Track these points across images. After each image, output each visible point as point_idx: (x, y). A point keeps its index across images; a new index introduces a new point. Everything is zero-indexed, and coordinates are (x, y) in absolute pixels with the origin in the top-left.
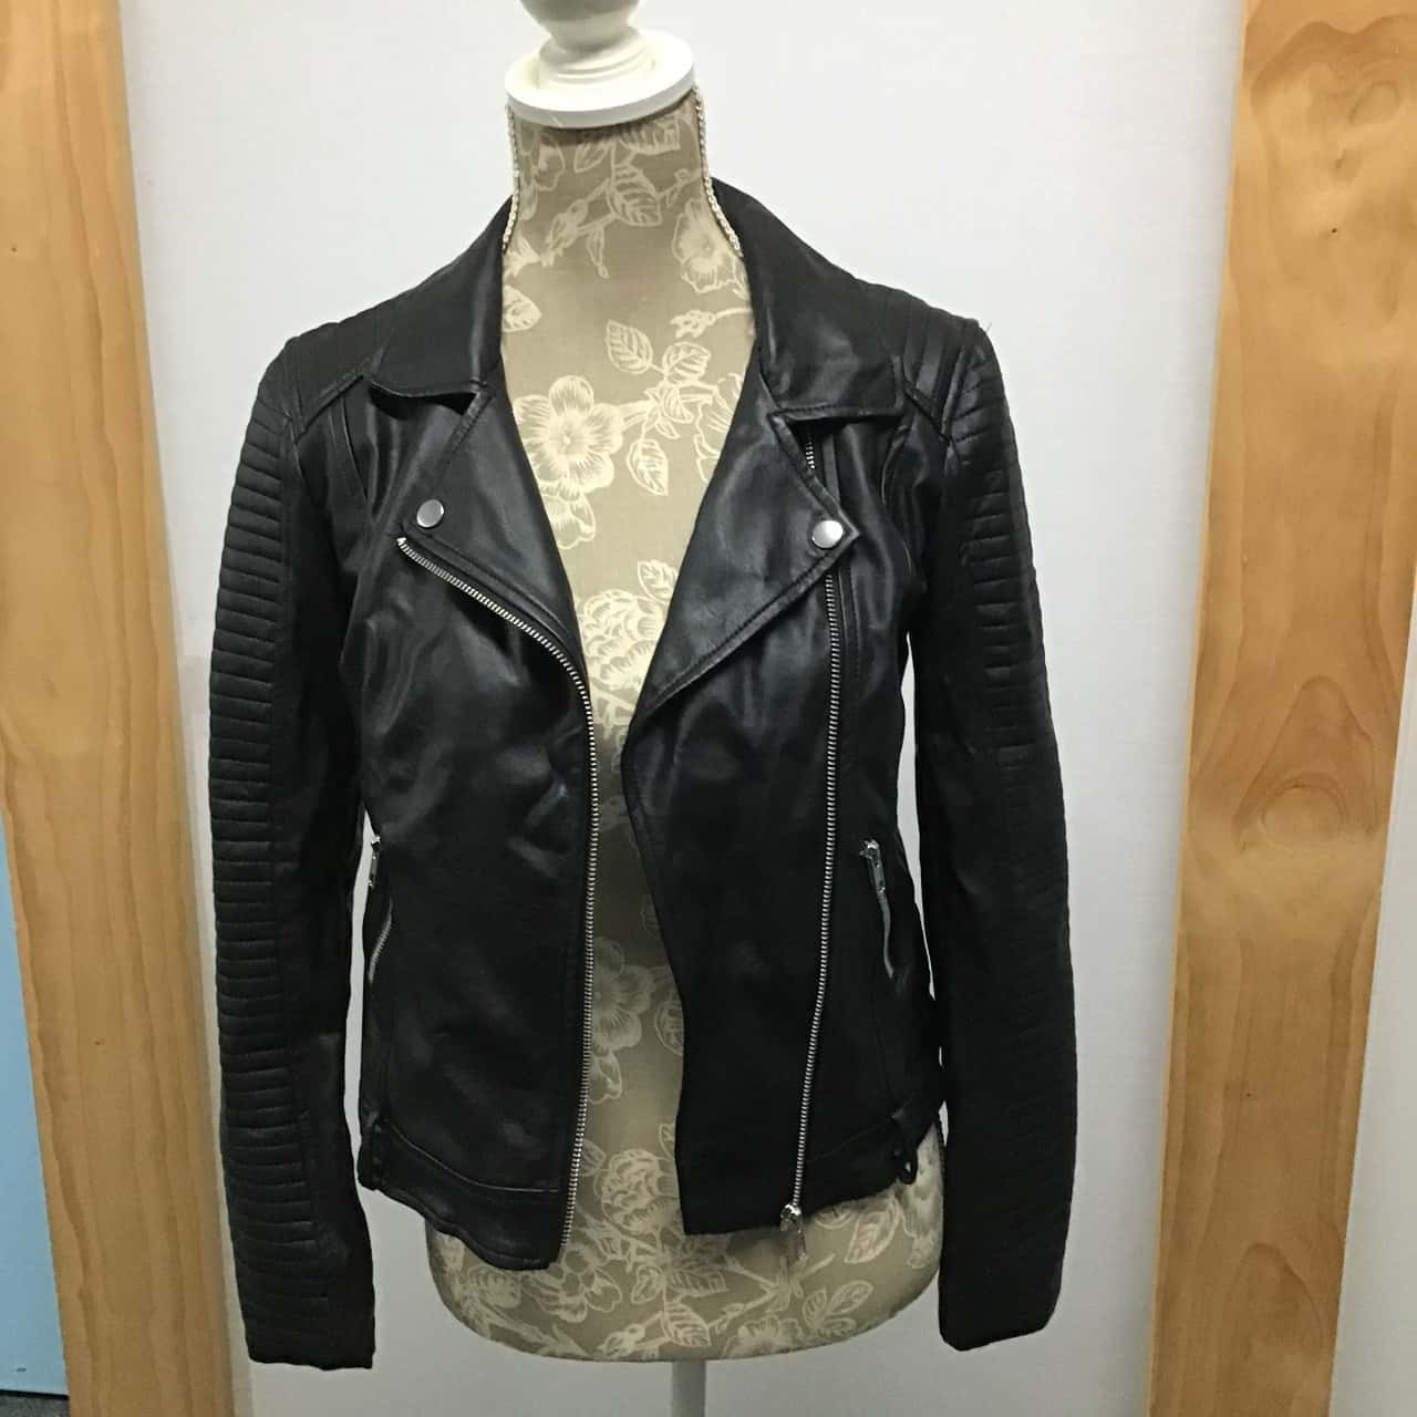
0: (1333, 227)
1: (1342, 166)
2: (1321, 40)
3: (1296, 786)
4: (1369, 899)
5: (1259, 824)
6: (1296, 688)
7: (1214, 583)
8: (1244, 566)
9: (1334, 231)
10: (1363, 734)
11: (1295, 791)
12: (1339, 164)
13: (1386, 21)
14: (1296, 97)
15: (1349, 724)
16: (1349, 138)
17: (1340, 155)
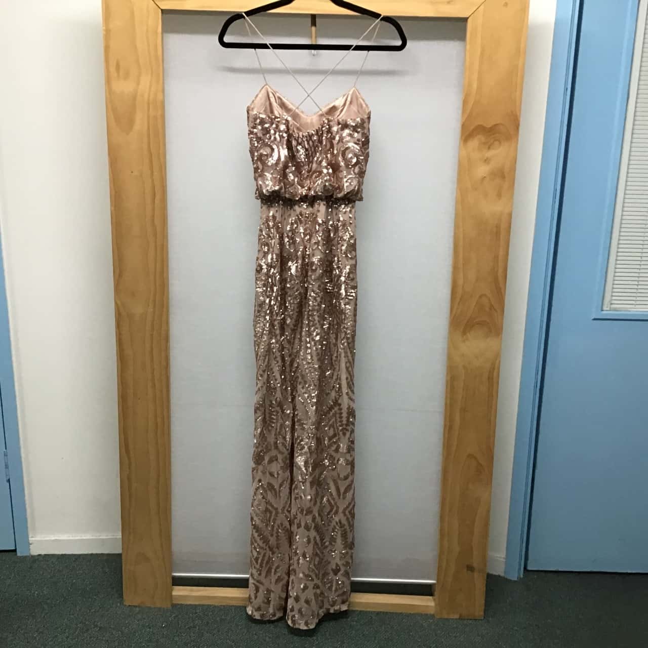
0: (485, 176)
1: (487, 161)
2: (481, 130)
3: (477, 324)
4: (497, 356)
5: (468, 334)
6: (478, 296)
7: (455, 268)
8: (463, 264)
9: (485, 177)
10: (495, 310)
12: (485, 160)
13: (496, 125)
14: (474, 143)
15: (491, 307)
16: (490, 154)
17: (486, 158)
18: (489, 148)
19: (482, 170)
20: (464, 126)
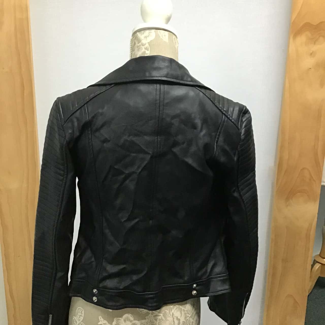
0: (310, 68)
2: (308, 27)
5: (291, 201)
6: (300, 170)
8: (289, 143)
9: (310, 69)
11: (299, 193)
12: (311, 54)
13: (322, 22)
14: (302, 39)
15: (311, 178)
16: (314, 48)
17: (312, 52)
18: (315, 43)
19: (308, 62)
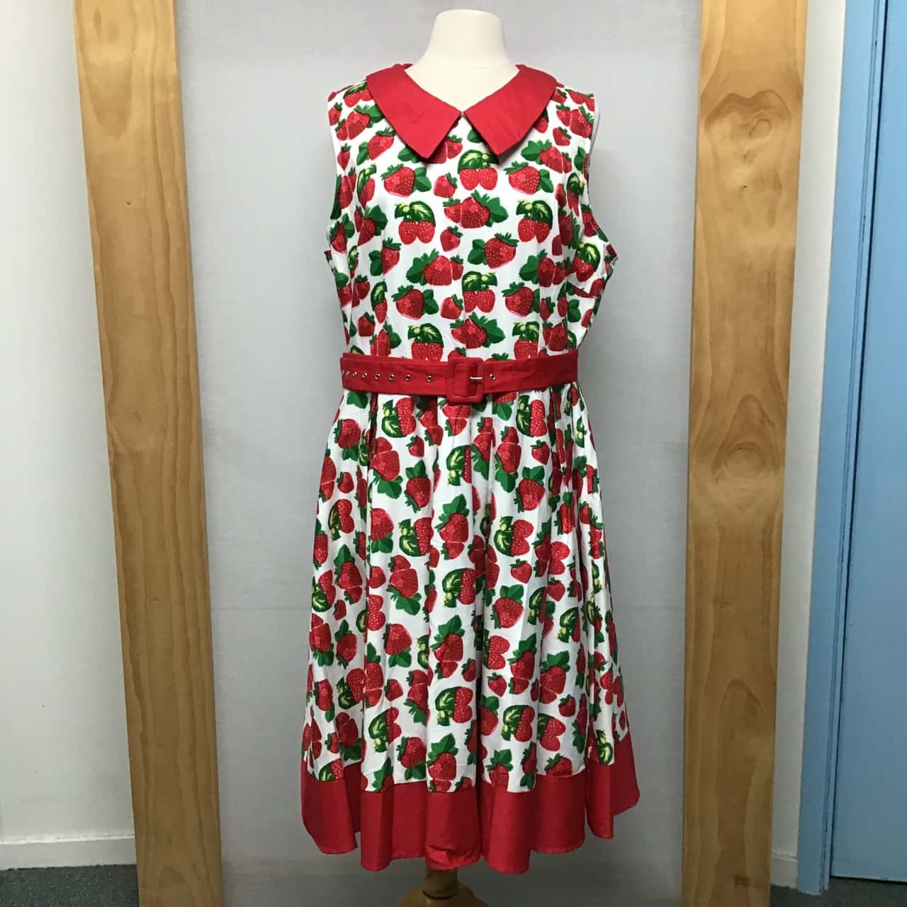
1: (747, 157)
3: (740, 449)
4: (778, 503)
5: (724, 468)
6: (738, 401)
7: (696, 352)
8: (711, 344)
10: (769, 421)
11: (740, 451)
13: (763, 93)
14: (723, 127)
15: (764, 418)
17: (745, 153)
18: (751, 134)
19: (740, 174)
20: (704, 98)
